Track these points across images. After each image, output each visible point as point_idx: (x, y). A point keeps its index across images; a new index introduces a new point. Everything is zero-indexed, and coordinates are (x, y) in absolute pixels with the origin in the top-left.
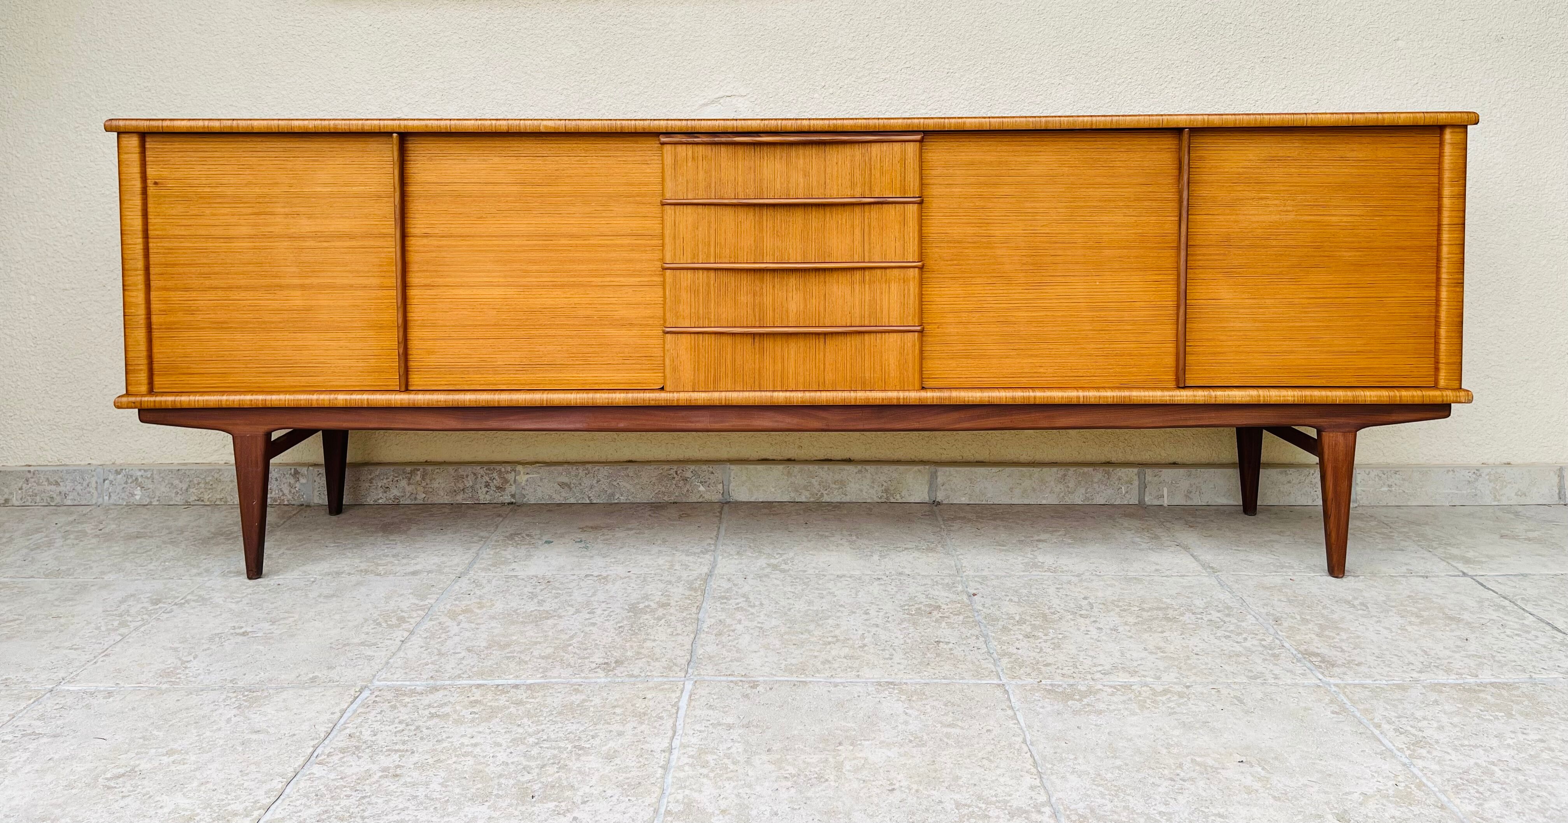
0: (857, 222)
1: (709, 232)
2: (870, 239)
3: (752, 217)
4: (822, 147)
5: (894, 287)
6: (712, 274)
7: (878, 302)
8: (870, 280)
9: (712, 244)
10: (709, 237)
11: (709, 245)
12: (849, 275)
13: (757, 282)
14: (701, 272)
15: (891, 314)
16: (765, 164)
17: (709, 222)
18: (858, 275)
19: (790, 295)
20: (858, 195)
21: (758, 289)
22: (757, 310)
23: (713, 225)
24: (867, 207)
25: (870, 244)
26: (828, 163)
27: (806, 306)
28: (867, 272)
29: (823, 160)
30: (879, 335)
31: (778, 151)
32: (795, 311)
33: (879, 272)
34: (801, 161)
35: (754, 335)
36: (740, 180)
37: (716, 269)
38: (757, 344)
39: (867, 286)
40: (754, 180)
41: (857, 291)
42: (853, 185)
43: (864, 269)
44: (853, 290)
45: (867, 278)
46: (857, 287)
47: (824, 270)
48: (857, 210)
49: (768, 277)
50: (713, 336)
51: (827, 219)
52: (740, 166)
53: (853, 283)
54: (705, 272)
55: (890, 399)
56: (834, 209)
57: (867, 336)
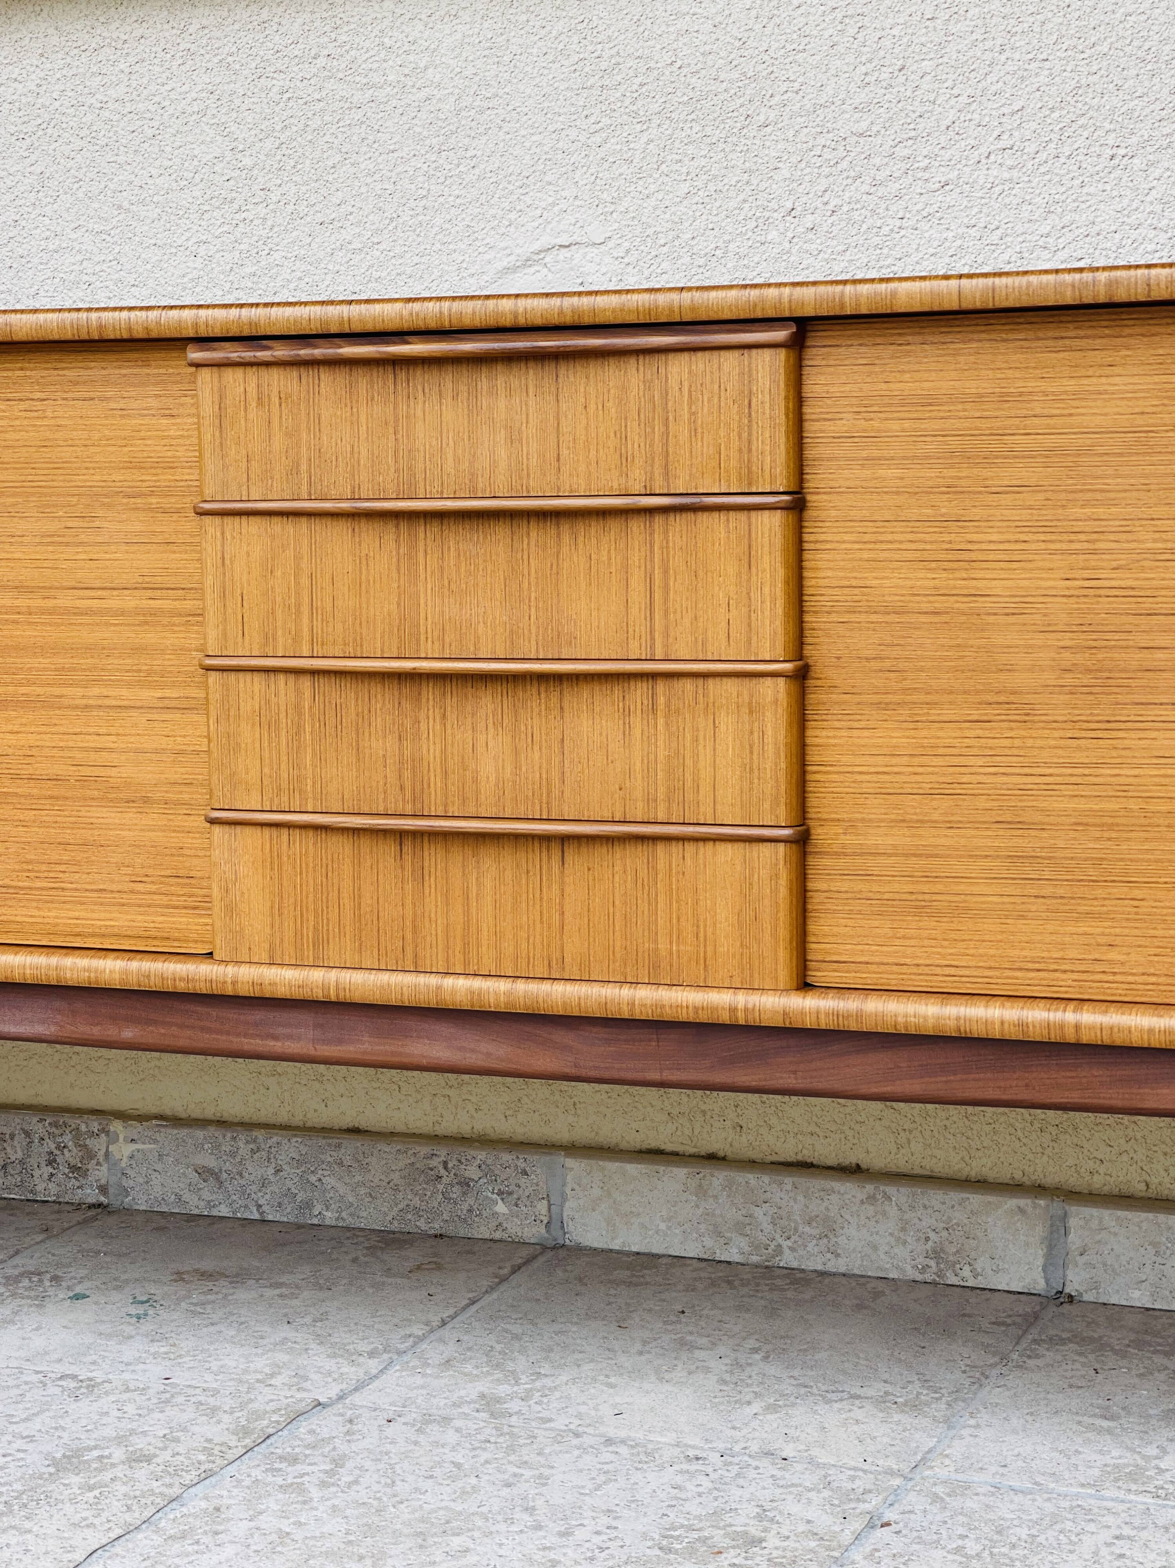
0: (636, 557)
1: (297, 583)
2: (666, 600)
3: (393, 545)
4: (550, 367)
5: (727, 724)
6: (306, 683)
7: (689, 762)
8: (668, 705)
9: (305, 609)
10: (298, 593)
11: (298, 612)
12: (617, 691)
13: (407, 705)
14: (281, 677)
15: (720, 793)
16: (419, 413)
17: (298, 558)
18: (639, 692)
19: (482, 738)
20: (637, 488)
21: (408, 723)
22: (407, 774)
23: (304, 564)
24: (659, 520)
25: (666, 612)
26: (564, 406)
27: (517, 766)
28: (661, 686)
29: (552, 398)
30: (690, 848)
31: (448, 379)
32: (492, 779)
33: (688, 685)
34: (502, 403)
35: (401, 835)
36: (364, 452)
37: (314, 673)
38: (408, 858)
39: (661, 721)
40: (396, 452)
41: (637, 732)
42: (625, 460)
43: (653, 676)
44: (627, 732)
45: (661, 700)
46: (637, 722)
47: (559, 678)
48: (636, 526)
49: (430, 693)
50: (311, 833)
51: (565, 549)
52: (363, 418)
53: (627, 713)
54: (291, 678)
55: (714, 1009)
56: (581, 526)
57: (660, 848)
